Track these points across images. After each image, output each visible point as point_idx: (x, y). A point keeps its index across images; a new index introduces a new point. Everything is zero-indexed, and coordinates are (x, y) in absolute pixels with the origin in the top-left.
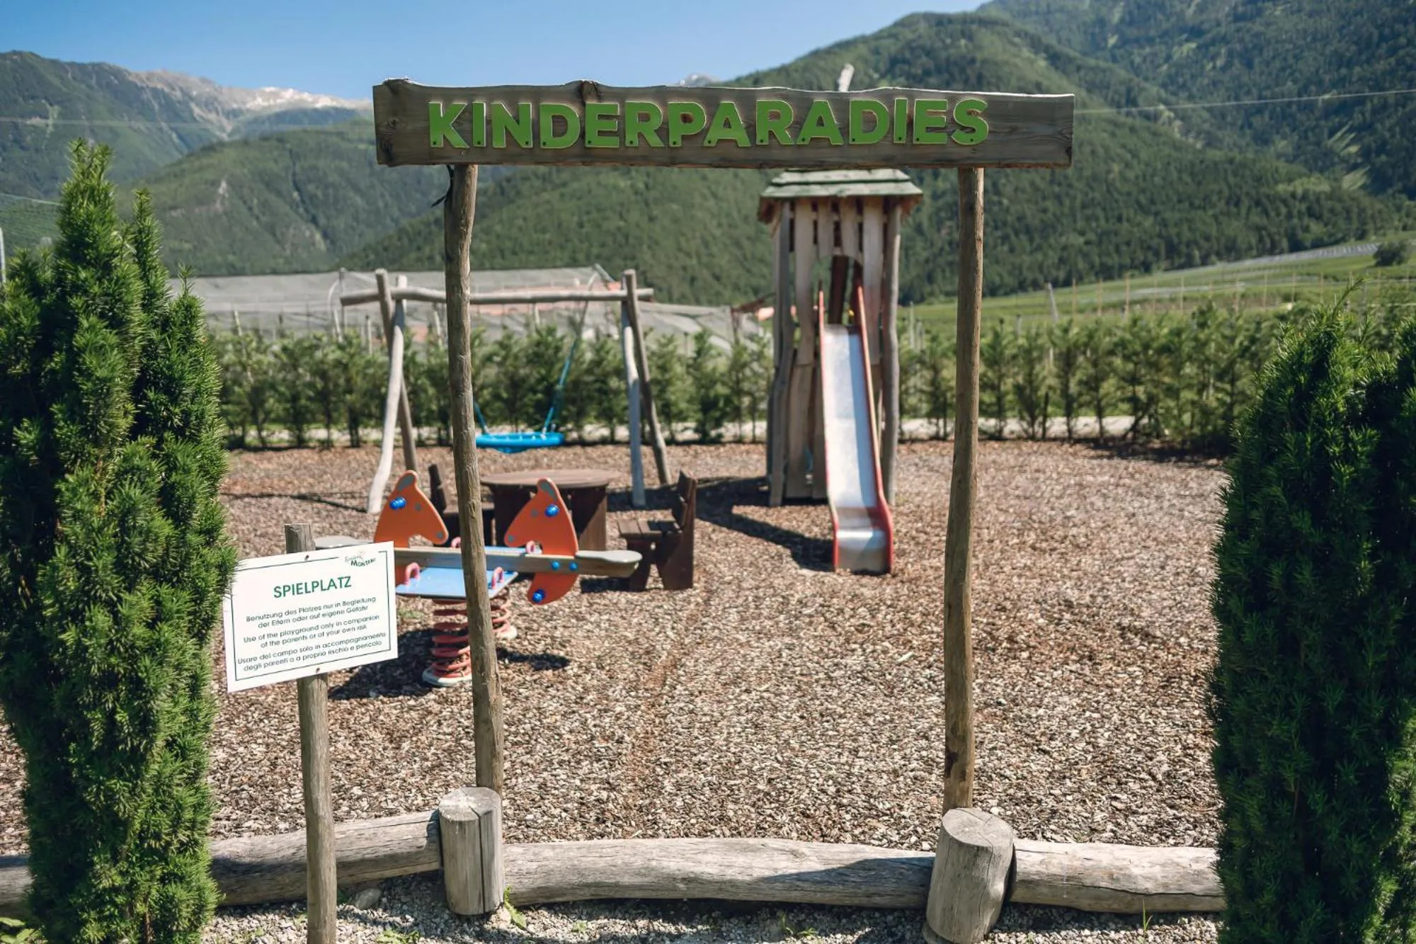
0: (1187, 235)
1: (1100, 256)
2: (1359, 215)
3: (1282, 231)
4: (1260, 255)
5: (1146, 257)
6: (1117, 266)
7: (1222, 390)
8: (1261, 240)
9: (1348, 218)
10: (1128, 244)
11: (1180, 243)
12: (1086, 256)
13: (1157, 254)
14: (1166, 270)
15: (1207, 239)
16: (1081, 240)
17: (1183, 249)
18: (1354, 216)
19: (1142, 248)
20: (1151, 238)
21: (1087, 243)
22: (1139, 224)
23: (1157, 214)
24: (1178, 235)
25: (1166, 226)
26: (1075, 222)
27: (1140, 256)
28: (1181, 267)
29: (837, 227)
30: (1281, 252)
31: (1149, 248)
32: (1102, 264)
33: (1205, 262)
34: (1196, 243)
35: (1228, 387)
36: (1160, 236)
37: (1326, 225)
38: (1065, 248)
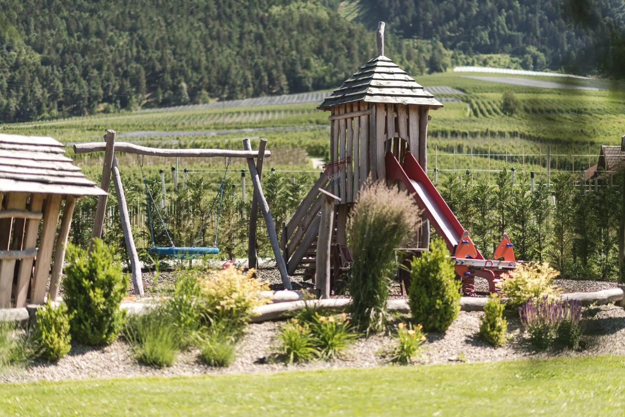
0: (171, 62)
1: (63, 81)
2: (361, 53)
3: (280, 63)
4: (256, 94)
5: (122, 86)
6: (86, 96)
7: (518, 228)
8: (257, 75)
9: (349, 56)
10: (99, 67)
11: (163, 71)
12: (46, 82)
13: (135, 83)
14: (147, 106)
15: (196, 69)
16: (38, 57)
17: (168, 78)
18: (356, 53)
19: (117, 74)
20: (128, 62)
21: (45, 62)
22: (111, 42)
23: (133, 30)
24: (161, 60)
25: (145, 47)
26: (28, 32)
27: (115, 84)
28: (165, 103)
29: (397, 120)
30: (280, 93)
31: (126, 74)
32: (66, 92)
33: (194, 98)
34: (182, 72)
35: (520, 226)
36: (138, 59)
37: (327, 61)
38: (16, 67)
